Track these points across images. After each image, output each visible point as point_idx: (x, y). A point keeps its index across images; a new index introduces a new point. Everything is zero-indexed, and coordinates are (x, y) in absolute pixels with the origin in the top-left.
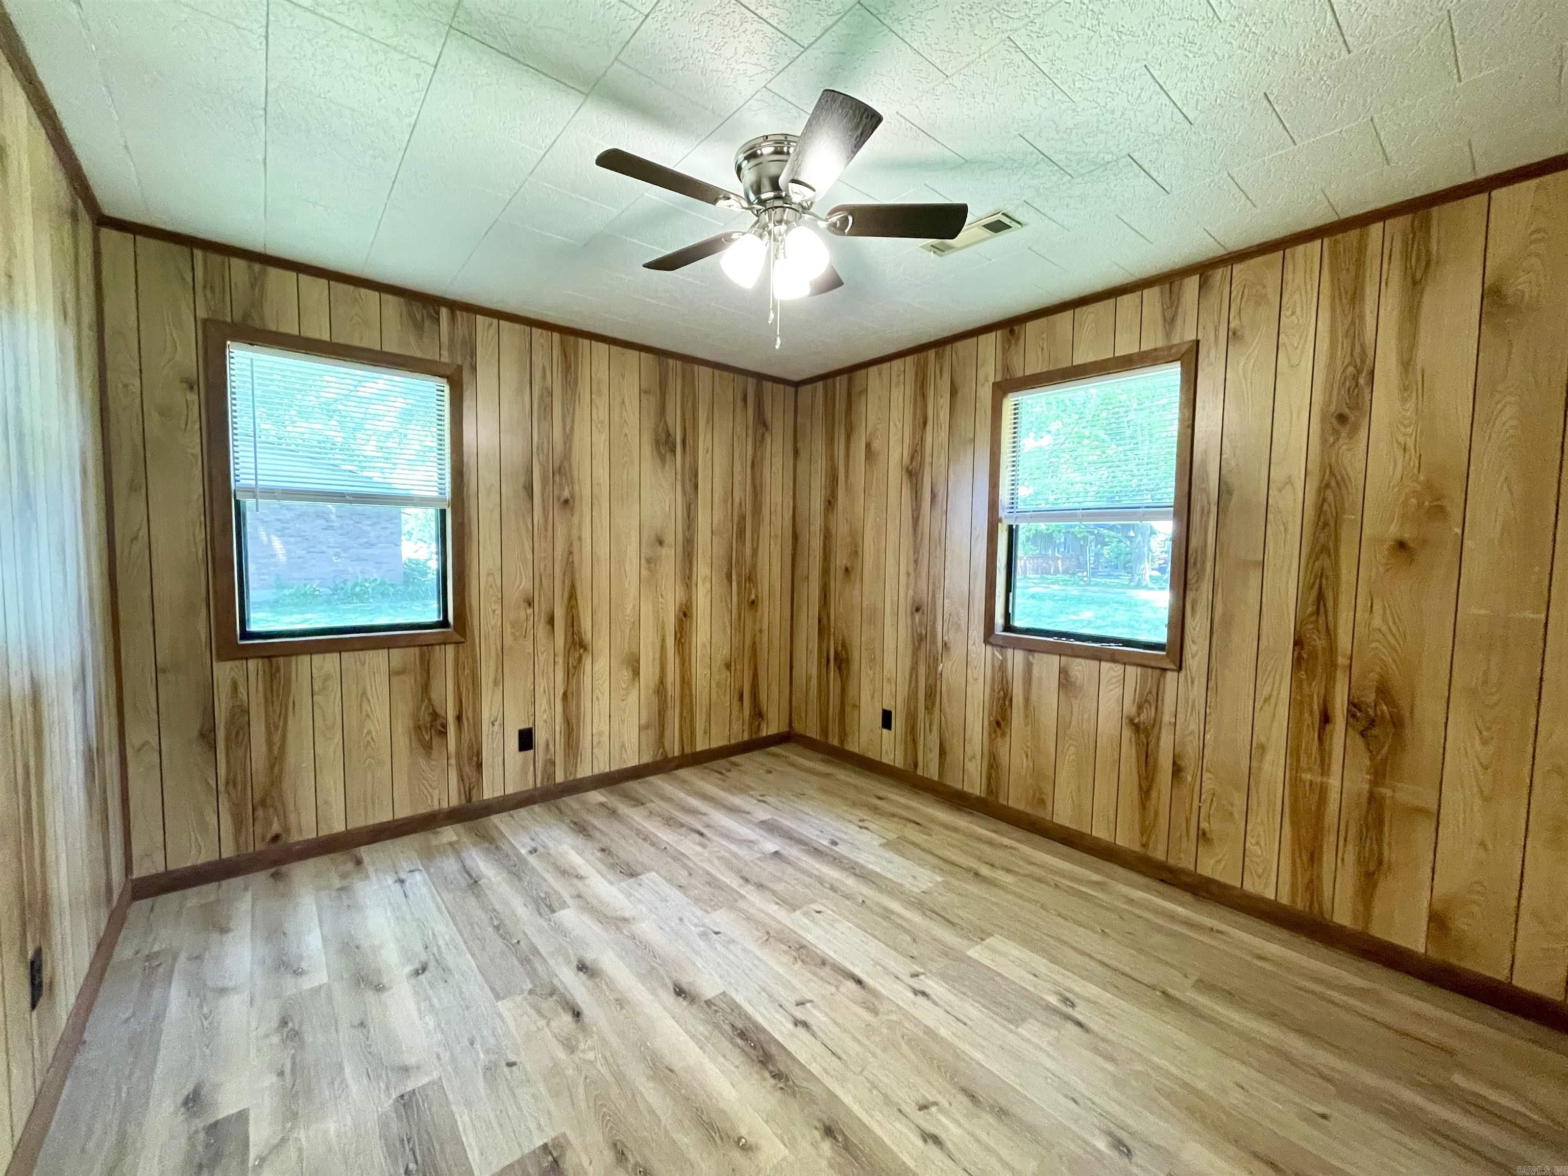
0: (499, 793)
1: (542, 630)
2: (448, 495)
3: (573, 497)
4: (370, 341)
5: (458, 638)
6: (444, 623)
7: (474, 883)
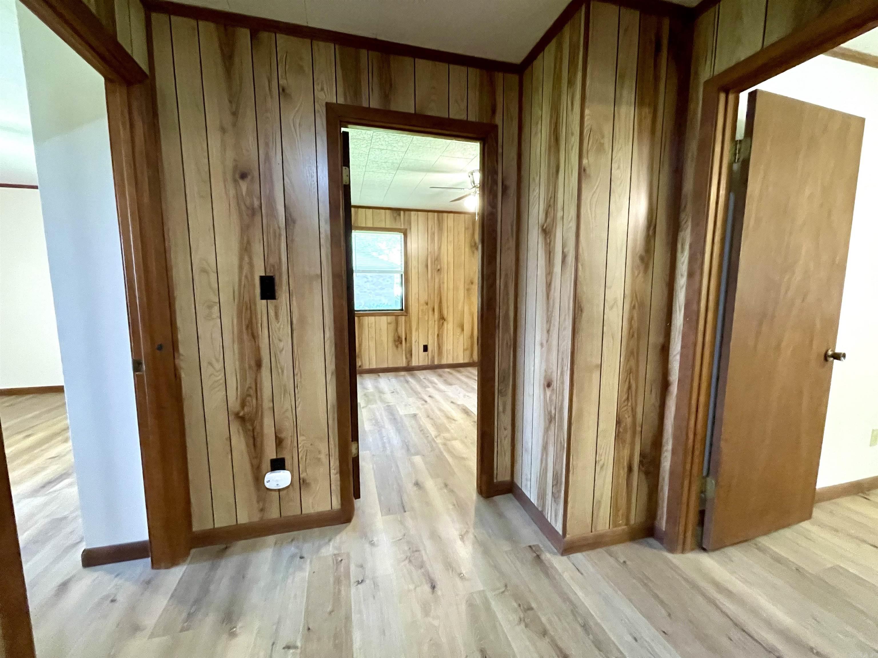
0: (417, 364)
1: (431, 312)
2: (403, 270)
3: (441, 268)
4: (383, 226)
5: (405, 314)
6: (402, 310)
7: (407, 382)
